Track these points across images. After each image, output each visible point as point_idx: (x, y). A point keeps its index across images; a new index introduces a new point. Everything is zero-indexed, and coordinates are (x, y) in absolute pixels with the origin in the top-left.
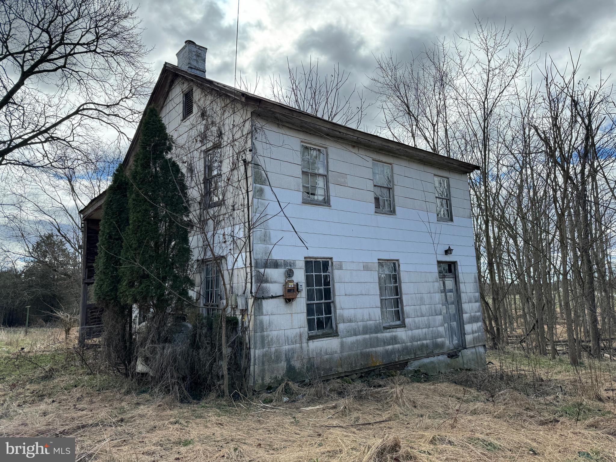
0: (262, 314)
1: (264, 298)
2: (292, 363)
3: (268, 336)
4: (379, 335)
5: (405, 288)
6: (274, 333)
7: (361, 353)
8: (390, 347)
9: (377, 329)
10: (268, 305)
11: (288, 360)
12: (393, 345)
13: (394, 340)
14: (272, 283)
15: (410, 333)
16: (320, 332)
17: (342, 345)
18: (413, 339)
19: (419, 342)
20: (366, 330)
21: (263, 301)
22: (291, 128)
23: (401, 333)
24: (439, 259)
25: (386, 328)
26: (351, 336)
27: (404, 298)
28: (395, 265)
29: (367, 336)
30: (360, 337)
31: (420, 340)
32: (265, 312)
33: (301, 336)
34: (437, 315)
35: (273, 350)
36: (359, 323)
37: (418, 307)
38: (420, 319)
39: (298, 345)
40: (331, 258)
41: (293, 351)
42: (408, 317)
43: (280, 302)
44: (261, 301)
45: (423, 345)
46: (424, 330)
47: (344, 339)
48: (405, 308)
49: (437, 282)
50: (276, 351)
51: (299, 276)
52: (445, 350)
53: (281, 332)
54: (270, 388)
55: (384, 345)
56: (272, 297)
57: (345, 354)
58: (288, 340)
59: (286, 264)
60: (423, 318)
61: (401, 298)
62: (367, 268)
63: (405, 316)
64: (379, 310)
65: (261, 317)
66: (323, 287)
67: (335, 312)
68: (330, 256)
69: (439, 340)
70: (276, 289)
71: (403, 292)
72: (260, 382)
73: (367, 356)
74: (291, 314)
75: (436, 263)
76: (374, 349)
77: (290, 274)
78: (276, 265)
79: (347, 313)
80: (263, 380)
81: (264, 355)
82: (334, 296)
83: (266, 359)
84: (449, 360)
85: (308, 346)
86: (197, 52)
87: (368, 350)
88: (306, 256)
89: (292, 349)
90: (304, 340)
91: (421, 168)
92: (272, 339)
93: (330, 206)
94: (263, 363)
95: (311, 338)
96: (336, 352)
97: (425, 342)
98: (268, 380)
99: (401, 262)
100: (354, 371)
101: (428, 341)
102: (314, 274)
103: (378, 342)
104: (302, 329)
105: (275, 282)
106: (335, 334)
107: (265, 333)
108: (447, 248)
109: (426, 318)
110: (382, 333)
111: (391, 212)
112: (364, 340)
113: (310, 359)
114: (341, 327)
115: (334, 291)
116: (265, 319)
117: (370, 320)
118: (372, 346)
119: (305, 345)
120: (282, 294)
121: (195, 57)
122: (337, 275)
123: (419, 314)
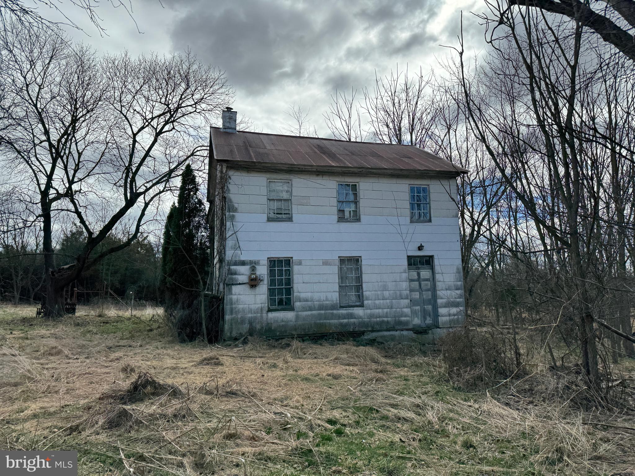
0: (232, 294)
1: (233, 284)
2: (254, 325)
3: (235, 308)
4: (335, 312)
5: (365, 278)
6: (241, 306)
7: (315, 323)
8: (345, 321)
9: (333, 307)
10: (236, 289)
11: (251, 323)
12: (348, 319)
13: (351, 316)
14: (239, 275)
15: (369, 311)
16: (280, 307)
17: (297, 317)
18: (371, 316)
19: (378, 319)
20: (321, 308)
21: (233, 286)
22: (259, 171)
23: (359, 312)
24: (409, 255)
25: (342, 307)
26: (306, 311)
27: (364, 285)
28: (356, 260)
29: (323, 312)
30: (314, 312)
31: (380, 317)
32: (233, 292)
33: (262, 309)
34: (402, 299)
35: (239, 316)
36: (315, 303)
37: (379, 292)
38: (382, 301)
39: (259, 315)
40: (292, 258)
41: (255, 318)
42: (367, 300)
43: (246, 288)
44: (231, 287)
45: (383, 321)
46: (385, 310)
47: (300, 313)
48: (364, 293)
49: (405, 273)
50: (242, 317)
51: (263, 271)
52: (411, 327)
53: (246, 306)
54: (236, 339)
55: (339, 319)
56: (240, 284)
57: (300, 323)
58: (250, 311)
59: (251, 262)
60: (385, 301)
61: (362, 285)
62: (326, 263)
63: (364, 298)
64: (337, 294)
65: (231, 296)
66: (284, 277)
67: (293, 294)
68: (291, 256)
69: (403, 319)
70: (243, 278)
71: (364, 280)
72: (229, 334)
73: (321, 325)
74: (255, 295)
75: (406, 257)
76: (328, 321)
77: (253, 269)
78: (243, 263)
79: (303, 295)
80: (231, 333)
81: (232, 319)
82: (293, 283)
83: (234, 321)
84: (414, 336)
85: (267, 316)
86: (229, 116)
87: (322, 321)
88: (269, 257)
89: (255, 317)
90: (265, 312)
91: (394, 181)
92: (238, 310)
93: (292, 221)
94: (231, 325)
95: (270, 310)
96: (291, 321)
97: (385, 319)
98: (234, 334)
99: (363, 258)
100: (308, 334)
101: (389, 319)
102: (276, 269)
103: (333, 316)
104: (263, 305)
105: (243, 274)
106: (292, 309)
107: (234, 306)
108: (420, 245)
109: (388, 301)
110: (338, 310)
111: (357, 220)
112: (319, 314)
113: (268, 324)
114: (297, 304)
115: (293, 280)
116: (234, 297)
117: (327, 300)
118: (325, 319)
119: (264, 315)
120: (248, 281)
121: (228, 120)
122: (296, 269)
123: (380, 297)
